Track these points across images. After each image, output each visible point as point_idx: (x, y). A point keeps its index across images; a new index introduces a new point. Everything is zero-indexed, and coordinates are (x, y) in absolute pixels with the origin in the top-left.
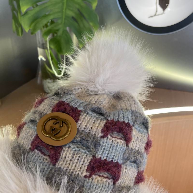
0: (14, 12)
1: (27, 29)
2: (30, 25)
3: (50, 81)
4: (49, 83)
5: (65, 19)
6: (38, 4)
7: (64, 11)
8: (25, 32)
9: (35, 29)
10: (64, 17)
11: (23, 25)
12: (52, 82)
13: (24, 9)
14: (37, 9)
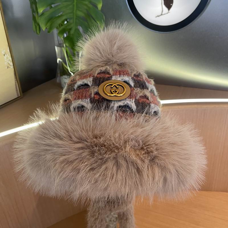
0: (34, 13)
1: (44, 28)
2: (46, 25)
3: (66, 77)
4: (65, 78)
5: (76, 18)
6: (53, 6)
7: (75, 12)
8: (43, 30)
9: (51, 28)
10: (75, 17)
11: (40, 24)
12: (68, 78)
13: (41, 11)
14: (51, 10)
